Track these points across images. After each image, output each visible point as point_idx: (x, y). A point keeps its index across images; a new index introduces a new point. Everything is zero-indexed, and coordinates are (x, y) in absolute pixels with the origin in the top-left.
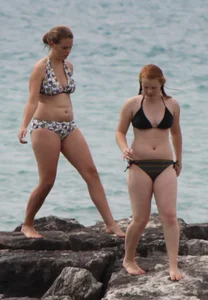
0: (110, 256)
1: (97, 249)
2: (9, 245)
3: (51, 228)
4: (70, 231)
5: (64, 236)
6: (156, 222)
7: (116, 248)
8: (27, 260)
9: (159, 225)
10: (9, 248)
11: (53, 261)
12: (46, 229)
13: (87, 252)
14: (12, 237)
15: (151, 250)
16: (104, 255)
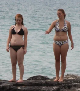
0: (58, 88)
1: (54, 86)
2: (26, 84)
3: (39, 79)
4: (45, 80)
5: (44, 82)
6: (73, 77)
7: (60, 86)
8: (31, 89)
9: (74, 78)
10: (26, 85)
11: (40, 90)
12: (37, 79)
13: (51, 87)
14: (26, 82)
15: (72, 87)
16: (56, 88)
